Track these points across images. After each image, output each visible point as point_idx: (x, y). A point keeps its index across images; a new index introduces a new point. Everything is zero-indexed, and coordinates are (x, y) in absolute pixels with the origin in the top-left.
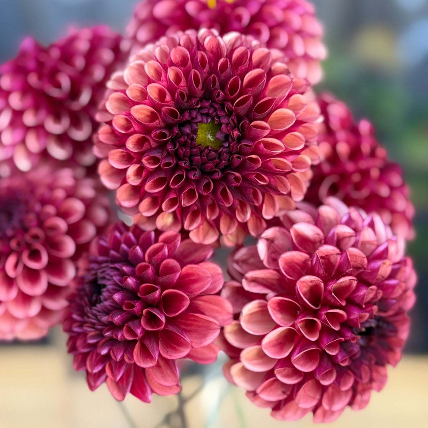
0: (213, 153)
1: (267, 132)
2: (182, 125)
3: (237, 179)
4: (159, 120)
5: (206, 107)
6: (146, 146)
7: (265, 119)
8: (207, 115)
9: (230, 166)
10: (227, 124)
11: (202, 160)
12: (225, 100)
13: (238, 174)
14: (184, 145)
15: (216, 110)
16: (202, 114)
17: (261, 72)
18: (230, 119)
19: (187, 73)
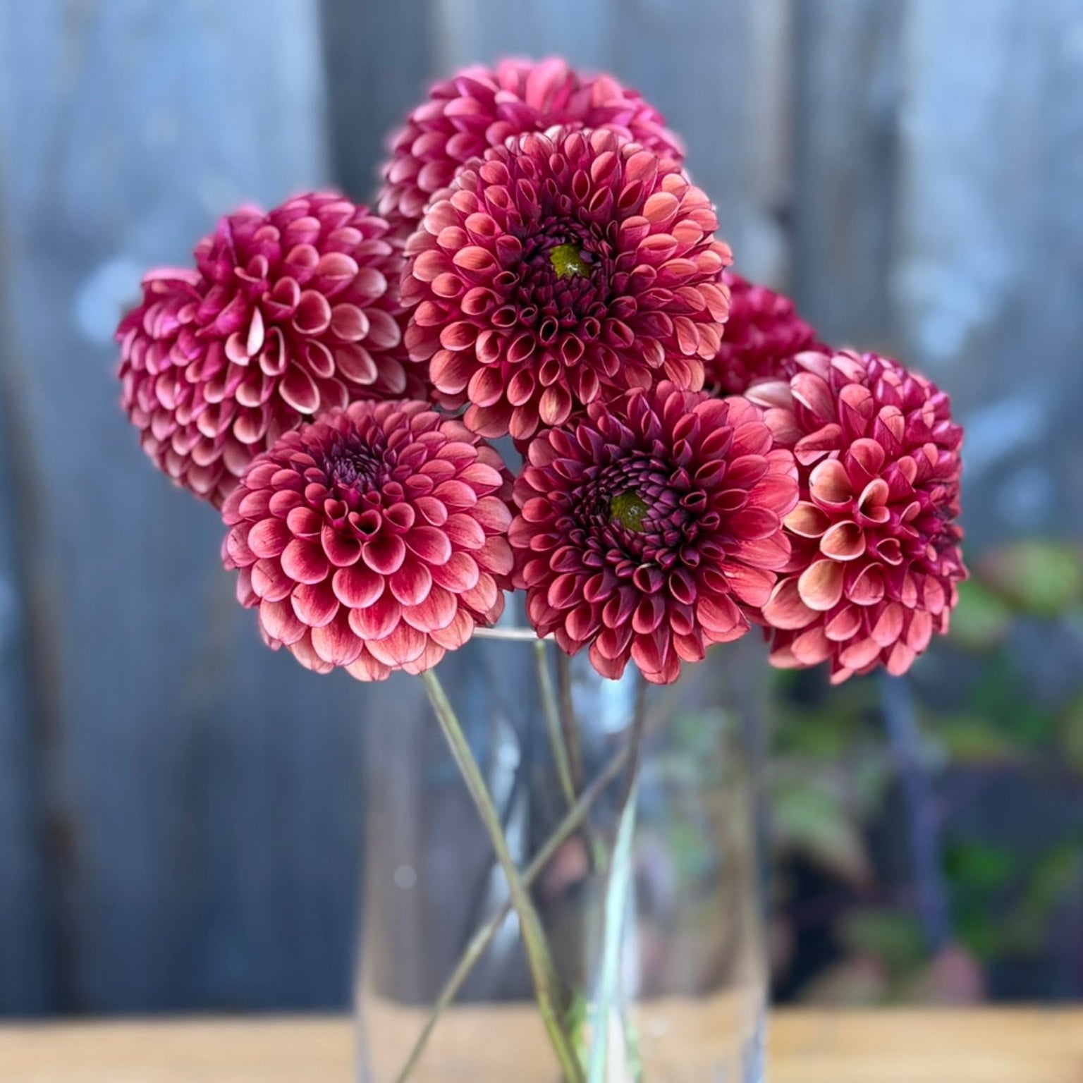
0: (584, 279)
1: (647, 229)
2: (529, 258)
3: (631, 305)
4: (495, 263)
5: (553, 224)
6: (489, 305)
7: (639, 212)
8: (558, 234)
9: (614, 293)
10: (589, 238)
11: (572, 294)
12: (575, 207)
13: (629, 299)
14: (542, 282)
15: (567, 224)
16: (552, 236)
17: (610, 157)
18: (591, 228)
19: (512, 189)
